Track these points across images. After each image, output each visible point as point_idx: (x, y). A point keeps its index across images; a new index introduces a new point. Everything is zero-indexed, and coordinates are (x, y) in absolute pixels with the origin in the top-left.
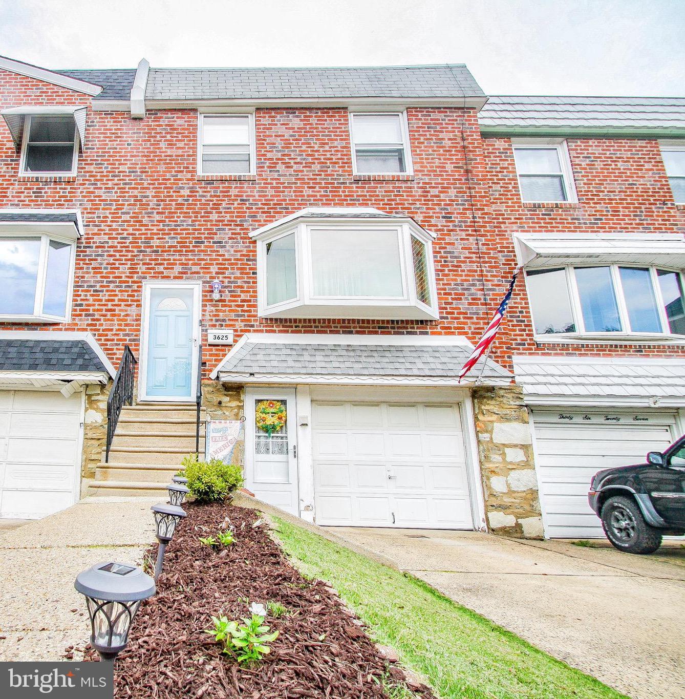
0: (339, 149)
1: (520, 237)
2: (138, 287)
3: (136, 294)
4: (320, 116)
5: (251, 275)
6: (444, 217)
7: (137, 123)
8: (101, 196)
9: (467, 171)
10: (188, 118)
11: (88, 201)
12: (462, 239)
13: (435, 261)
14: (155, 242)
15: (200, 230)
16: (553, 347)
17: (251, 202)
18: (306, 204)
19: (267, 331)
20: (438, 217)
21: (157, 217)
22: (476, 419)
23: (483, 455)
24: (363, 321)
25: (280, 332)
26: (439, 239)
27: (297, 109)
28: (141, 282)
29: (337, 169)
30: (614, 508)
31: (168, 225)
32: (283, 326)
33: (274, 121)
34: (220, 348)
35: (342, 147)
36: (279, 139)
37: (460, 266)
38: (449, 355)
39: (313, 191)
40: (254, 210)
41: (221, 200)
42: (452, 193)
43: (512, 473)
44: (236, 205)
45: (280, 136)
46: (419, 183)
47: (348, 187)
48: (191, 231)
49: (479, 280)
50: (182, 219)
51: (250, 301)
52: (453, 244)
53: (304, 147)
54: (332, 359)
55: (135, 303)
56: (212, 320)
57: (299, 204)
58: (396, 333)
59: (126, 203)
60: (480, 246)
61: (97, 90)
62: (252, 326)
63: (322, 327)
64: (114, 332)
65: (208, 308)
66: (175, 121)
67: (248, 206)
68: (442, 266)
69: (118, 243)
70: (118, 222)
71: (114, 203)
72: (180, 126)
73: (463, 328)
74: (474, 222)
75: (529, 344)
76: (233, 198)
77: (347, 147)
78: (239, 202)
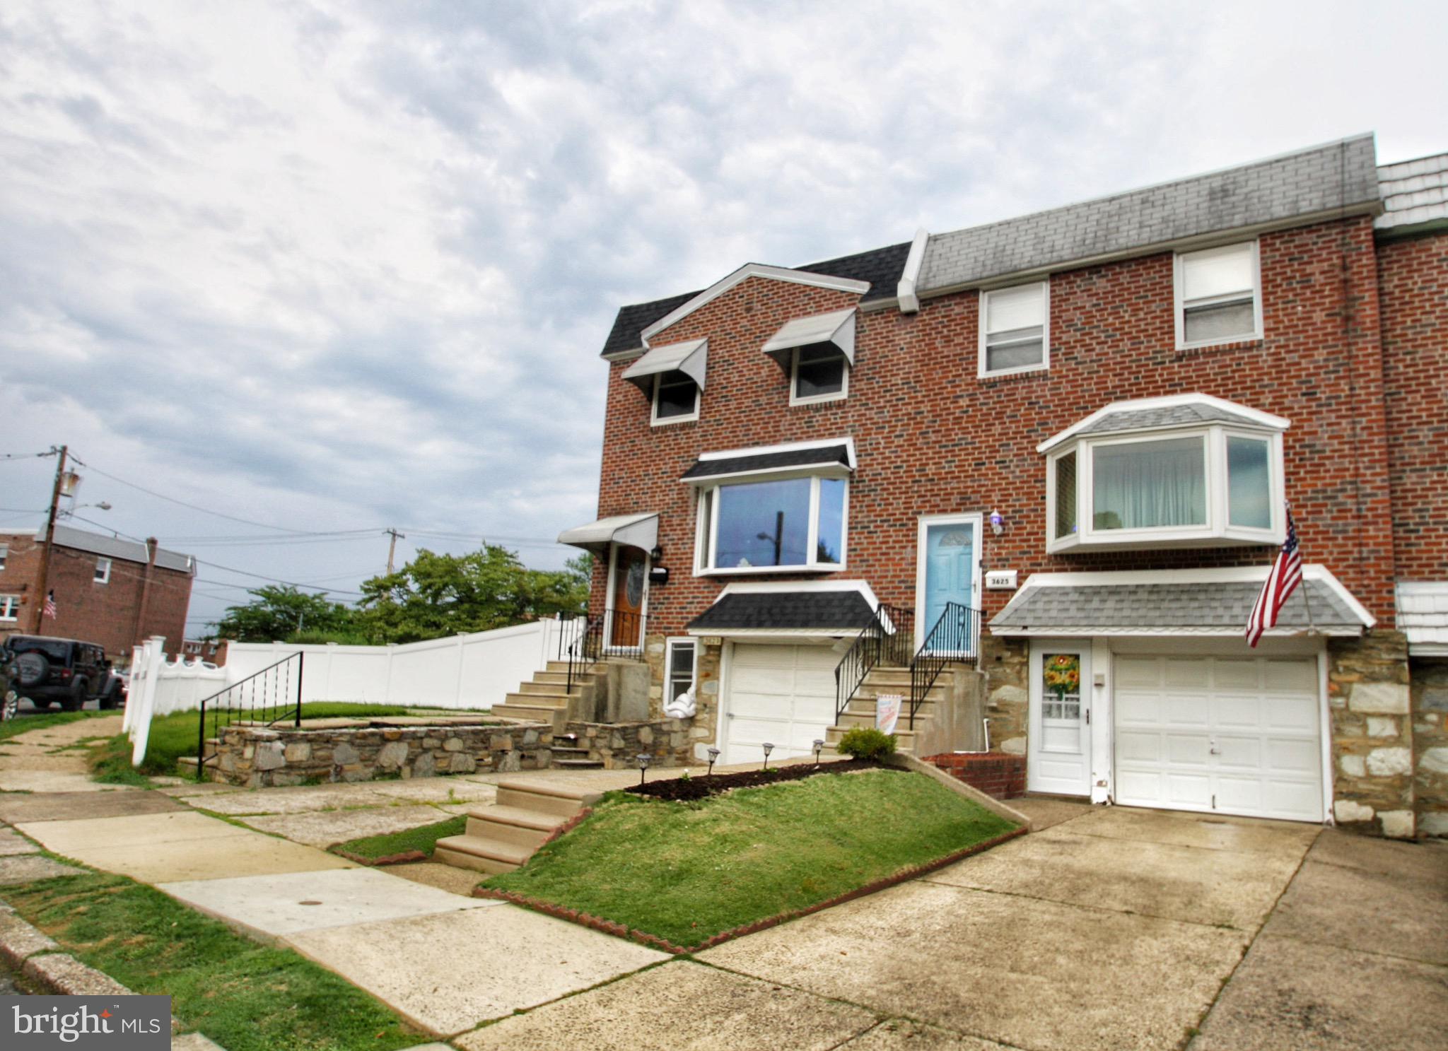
0: (1158, 314)
2: (913, 525)
3: (911, 533)
5: (1038, 500)
6: (1303, 394)
7: (909, 319)
9: (1347, 319)
10: (968, 302)
11: (859, 426)
13: (1285, 461)
15: (981, 448)
17: (1041, 405)
18: (1110, 400)
19: (1057, 571)
20: (1295, 396)
23: (1336, 728)
25: (1073, 570)
26: (1293, 428)
28: (916, 519)
31: (945, 447)
32: (1076, 563)
33: (1073, 288)
34: (1001, 594)
35: (1162, 311)
36: (1078, 312)
37: (1323, 465)
39: (1120, 380)
40: (1044, 415)
41: (1006, 407)
44: (1022, 412)
45: (1079, 308)
46: (1269, 348)
47: (1168, 368)
48: (970, 451)
49: (1351, 483)
50: (960, 436)
51: (1037, 534)
52: (1315, 433)
53: (1111, 320)
55: (911, 545)
56: (993, 560)
57: (1101, 401)
58: (1222, 565)
59: (900, 424)
60: (1358, 431)
62: (1040, 565)
63: (1124, 562)
65: (989, 545)
66: (953, 309)
67: (1037, 410)
68: (1295, 467)
69: (892, 474)
70: (891, 448)
71: (887, 425)
73: (1321, 554)
74: (1352, 396)
76: (1019, 402)
77: (1170, 310)
78: (1027, 406)
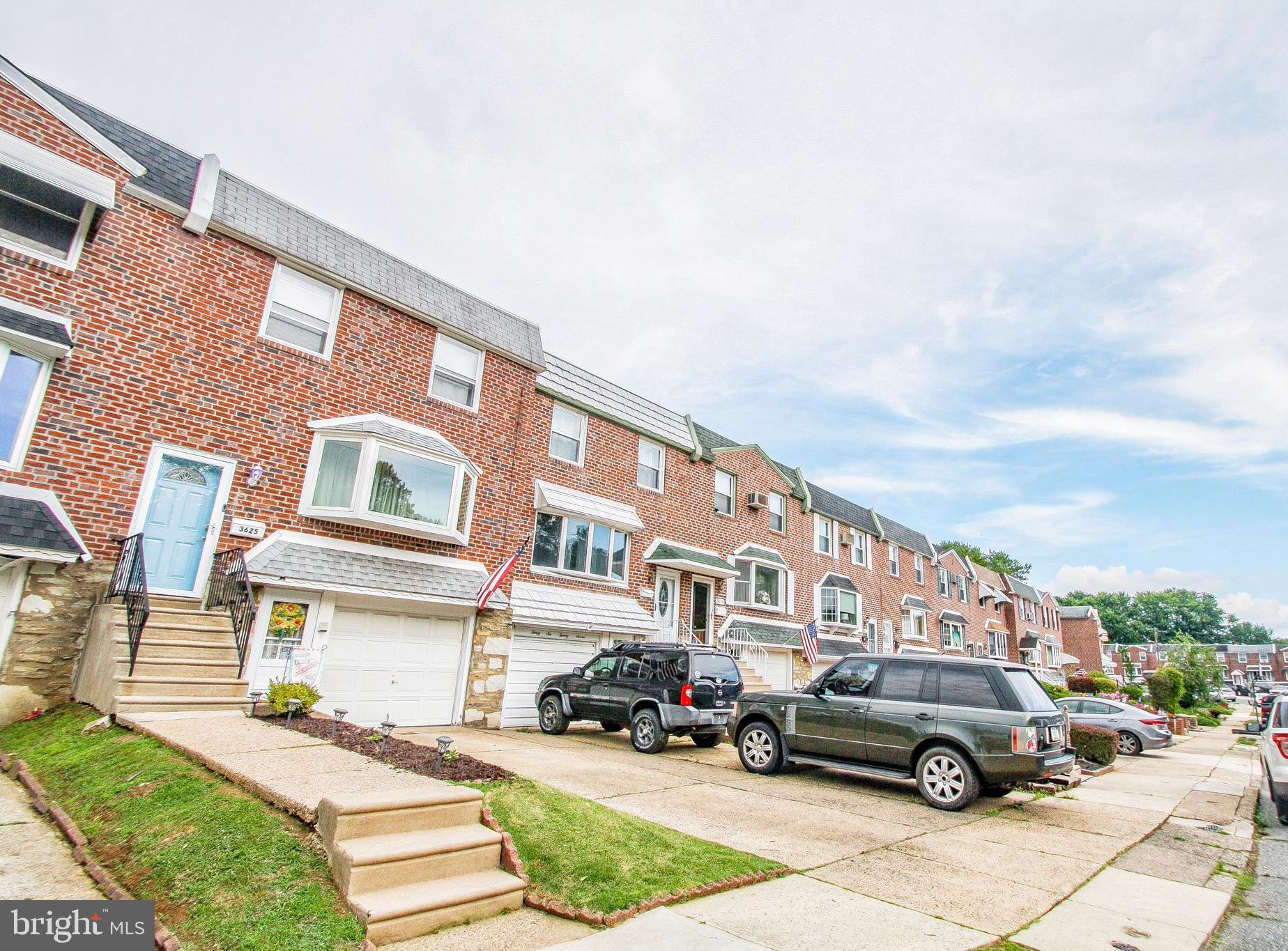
0: (421, 365)
1: (541, 485)
2: (145, 448)
3: (139, 456)
4: (410, 325)
5: (300, 468)
6: (492, 458)
7: (188, 238)
8: (111, 313)
9: (518, 424)
10: (262, 262)
11: (87, 312)
12: (500, 481)
13: (477, 495)
14: (183, 399)
15: (249, 401)
16: (540, 577)
17: (318, 388)
18: (376, 409)
19: (304, 531)
20: (487, 457)
21: (193, 369)
22: (475, 633)
23: (473, 663)
24: (404, 537)
25: (319, 534)
26: (484, 476)
27: (389, 307)
28: (150, 443)
29: (414, 384)
30: (548, 703)
31: (206, 383)
32: (324, 529)
33: (363, 309)
34: (244, 540)
35: (423, 364)
37: (494, 503)
38: (468, 578)
39: (386, 398)
40: (319, 398)
41: (283, 375)
42: (503, 438)
43: (491, 678)
44: (299, 386)
45: (365, 328)
46: (480, 422)
47: (421, 406)
48: (236, 399)
49: (504, 518)
50: (226, 380)
51: (292, 495)
52: (493, 483)
53: (387, 351)
54: (368, 570)
55: (136, 468)
56: (240, 508)
57: (369, 407)
58: (430, 552)
59: (150, 336)
61: (139, 170)
62: (289, 523)
63: (363, 536)
64: (94, 498)
65: (239, 493)
66: (244, 259)
67: (313, 391)
68: (481, 500)
69: (126, 384)
70: (132, 356)
71: (131, 329)
72: (249, 267)
73: (484, 556)
74: (513, 468)
75: (526, 573)
76: (297, 376)
77: (428, 366)
78: (304, 383)
